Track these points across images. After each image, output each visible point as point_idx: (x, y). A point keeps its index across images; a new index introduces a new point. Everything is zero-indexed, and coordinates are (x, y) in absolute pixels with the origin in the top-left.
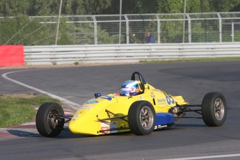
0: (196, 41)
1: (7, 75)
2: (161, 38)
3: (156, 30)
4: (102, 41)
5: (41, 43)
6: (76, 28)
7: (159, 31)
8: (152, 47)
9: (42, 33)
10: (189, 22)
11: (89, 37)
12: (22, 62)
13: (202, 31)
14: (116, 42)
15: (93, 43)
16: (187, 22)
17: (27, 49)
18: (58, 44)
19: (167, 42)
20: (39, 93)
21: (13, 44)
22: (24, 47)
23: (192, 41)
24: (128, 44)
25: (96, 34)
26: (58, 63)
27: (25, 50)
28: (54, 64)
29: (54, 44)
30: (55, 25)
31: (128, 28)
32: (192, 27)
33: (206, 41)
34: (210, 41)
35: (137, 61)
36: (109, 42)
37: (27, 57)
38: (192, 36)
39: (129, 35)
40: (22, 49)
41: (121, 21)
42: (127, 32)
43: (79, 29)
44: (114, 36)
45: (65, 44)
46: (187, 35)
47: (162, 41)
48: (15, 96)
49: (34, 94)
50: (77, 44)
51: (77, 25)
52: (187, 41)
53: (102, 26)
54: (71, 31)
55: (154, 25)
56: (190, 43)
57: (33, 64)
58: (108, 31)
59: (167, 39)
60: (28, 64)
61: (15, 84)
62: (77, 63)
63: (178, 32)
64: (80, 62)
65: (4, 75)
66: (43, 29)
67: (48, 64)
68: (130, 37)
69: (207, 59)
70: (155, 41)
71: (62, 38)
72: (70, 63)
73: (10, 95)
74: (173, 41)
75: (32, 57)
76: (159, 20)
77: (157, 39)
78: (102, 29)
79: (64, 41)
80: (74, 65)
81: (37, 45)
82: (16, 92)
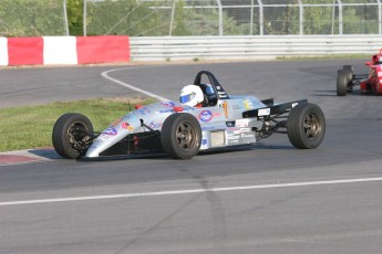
0: (348, 33)
1: (108, 74)
2: (305, 28)
3: (298, 18)
4: (228, 31)
5: (151, 34)
6: (196, 15)
7: (302, 19)
8: (292, 40)
9: (153, 20)
10: (340, 9)
11: (213, 26)
12: (127, 57)
13: (356, 20)
14: (246, 33)
15: (217, 34)
16: (337, 8)
17: (133, 40)
18: (173, 35)
19: (312, 33)
20: (148, 97)
21: (115, 34)
22: (130, 38)
23: (344, 33)
24: (262, 35)
25: (221, 23)
26: (172, 59)
27: (131, 42)
28: (168, 60)
29: (168, 34)
30: (170, 10)
31: (261, 15)
32: (344, 14)
33: (360, 33)
34: (366, 33)
35: (273, 58)
36: (237, 33)
37: (133, 51)
38: (344, 25)
39: (264, 24)
40: (127, 40)
41: (253, 6)
42: (261, 21)
43: (200, 16)
44: (243, 25)
45: (181, 35)
46: (337, 25)
47: (306, 33)
48: (117, 100)
49: (142, 98)
50: (196, 34)
51: (197, 11)
52: (337, 32)
53: (230, 12)
54: (190, 19)
55: (296, 12)
56: (341, 35)
57: (141, 60)
58: (236, 18)
59: (311, 29)
60: (135, 59)
61: (117, 84)
62: (196, 60)
63: (325, 21)
64: (200, 58)
65: (104, 74)
66: (154, 16)
67: (160, 60)
68: (265, 27)
69: (363, 55)
70: (296, 32)
71: (178, 27)
72: (188, 59)
73: (112, 99)
74: (320, 33)
75: (140, 51)
76: (301, 6)
77: (298, 30)
78: (229, 16)
79: (181, 31)
80: (193, 62)
81: (147, 35)
82: (118, 95)
